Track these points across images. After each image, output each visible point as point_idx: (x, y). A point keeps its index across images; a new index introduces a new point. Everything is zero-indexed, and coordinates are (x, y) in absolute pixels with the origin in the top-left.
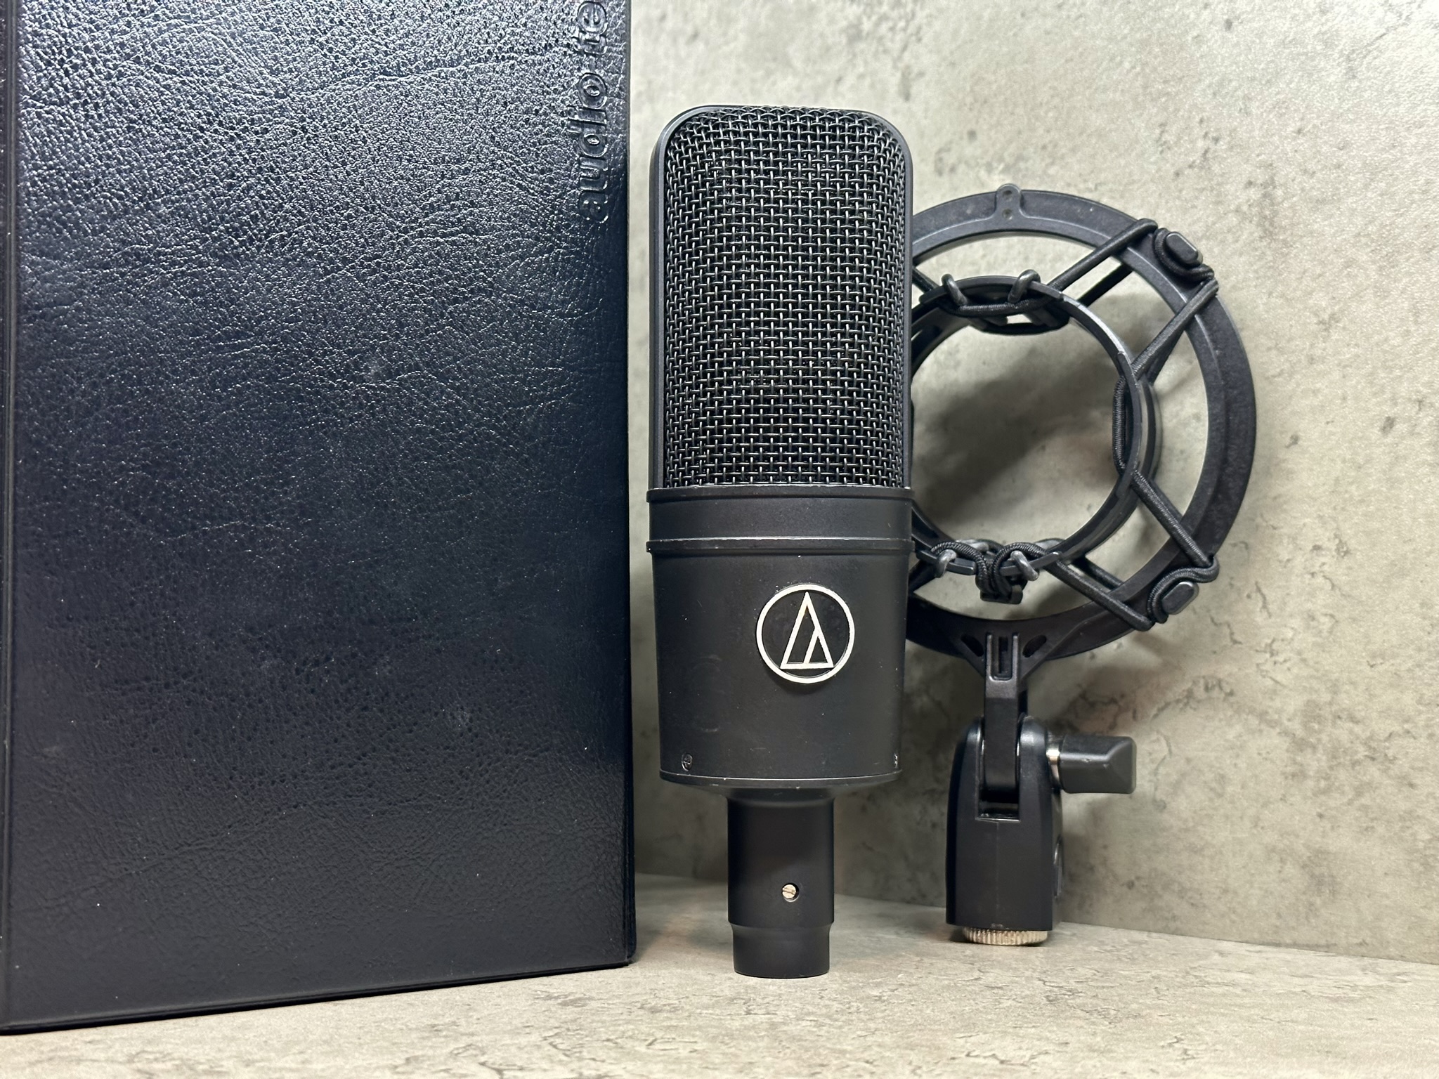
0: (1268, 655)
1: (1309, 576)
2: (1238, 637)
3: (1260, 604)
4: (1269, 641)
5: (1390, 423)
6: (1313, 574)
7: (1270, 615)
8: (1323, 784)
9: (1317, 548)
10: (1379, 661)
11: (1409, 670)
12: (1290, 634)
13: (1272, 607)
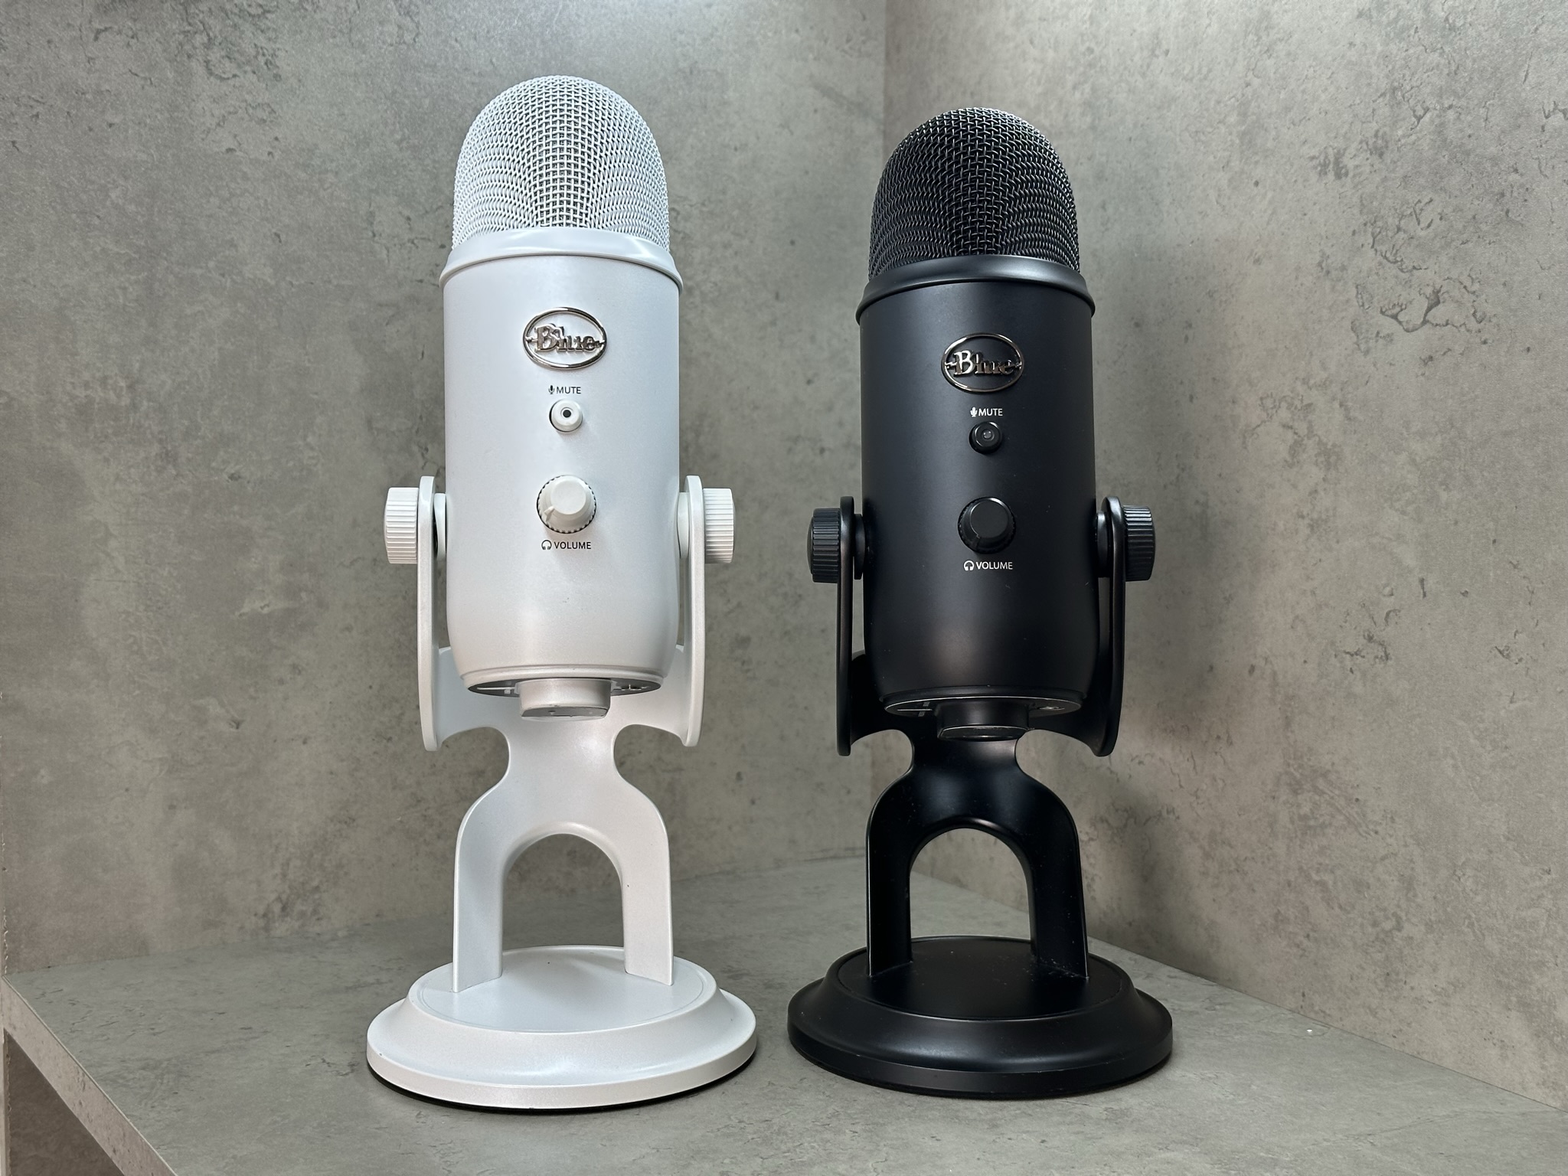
0: (1195, 798)
1: (1214, 754)
2: (1183, 784)
3: (1193, 766)
4: (1195, 789)
5: (1252, 669)
6: (1216, 753)
7: (1197, 773)
8: (1216, 881)
9: (1219, 737)
10: (1242, 813)
11: (1256, 821)
12: (1205, 787)
13: (1198, 769)
